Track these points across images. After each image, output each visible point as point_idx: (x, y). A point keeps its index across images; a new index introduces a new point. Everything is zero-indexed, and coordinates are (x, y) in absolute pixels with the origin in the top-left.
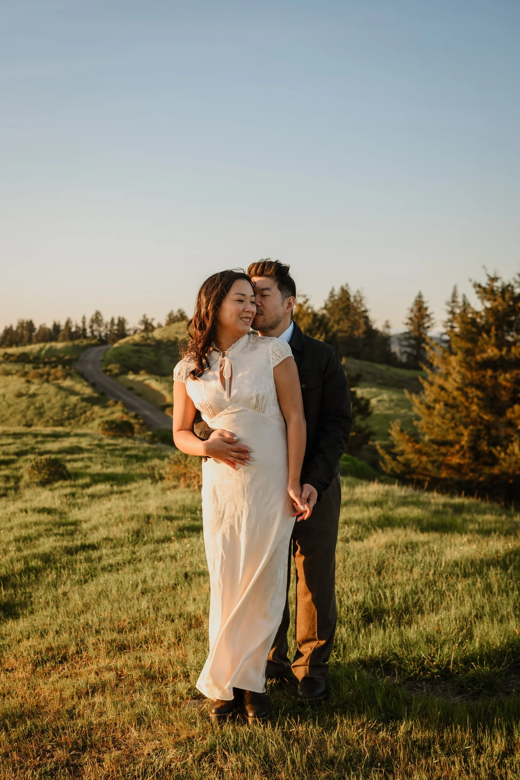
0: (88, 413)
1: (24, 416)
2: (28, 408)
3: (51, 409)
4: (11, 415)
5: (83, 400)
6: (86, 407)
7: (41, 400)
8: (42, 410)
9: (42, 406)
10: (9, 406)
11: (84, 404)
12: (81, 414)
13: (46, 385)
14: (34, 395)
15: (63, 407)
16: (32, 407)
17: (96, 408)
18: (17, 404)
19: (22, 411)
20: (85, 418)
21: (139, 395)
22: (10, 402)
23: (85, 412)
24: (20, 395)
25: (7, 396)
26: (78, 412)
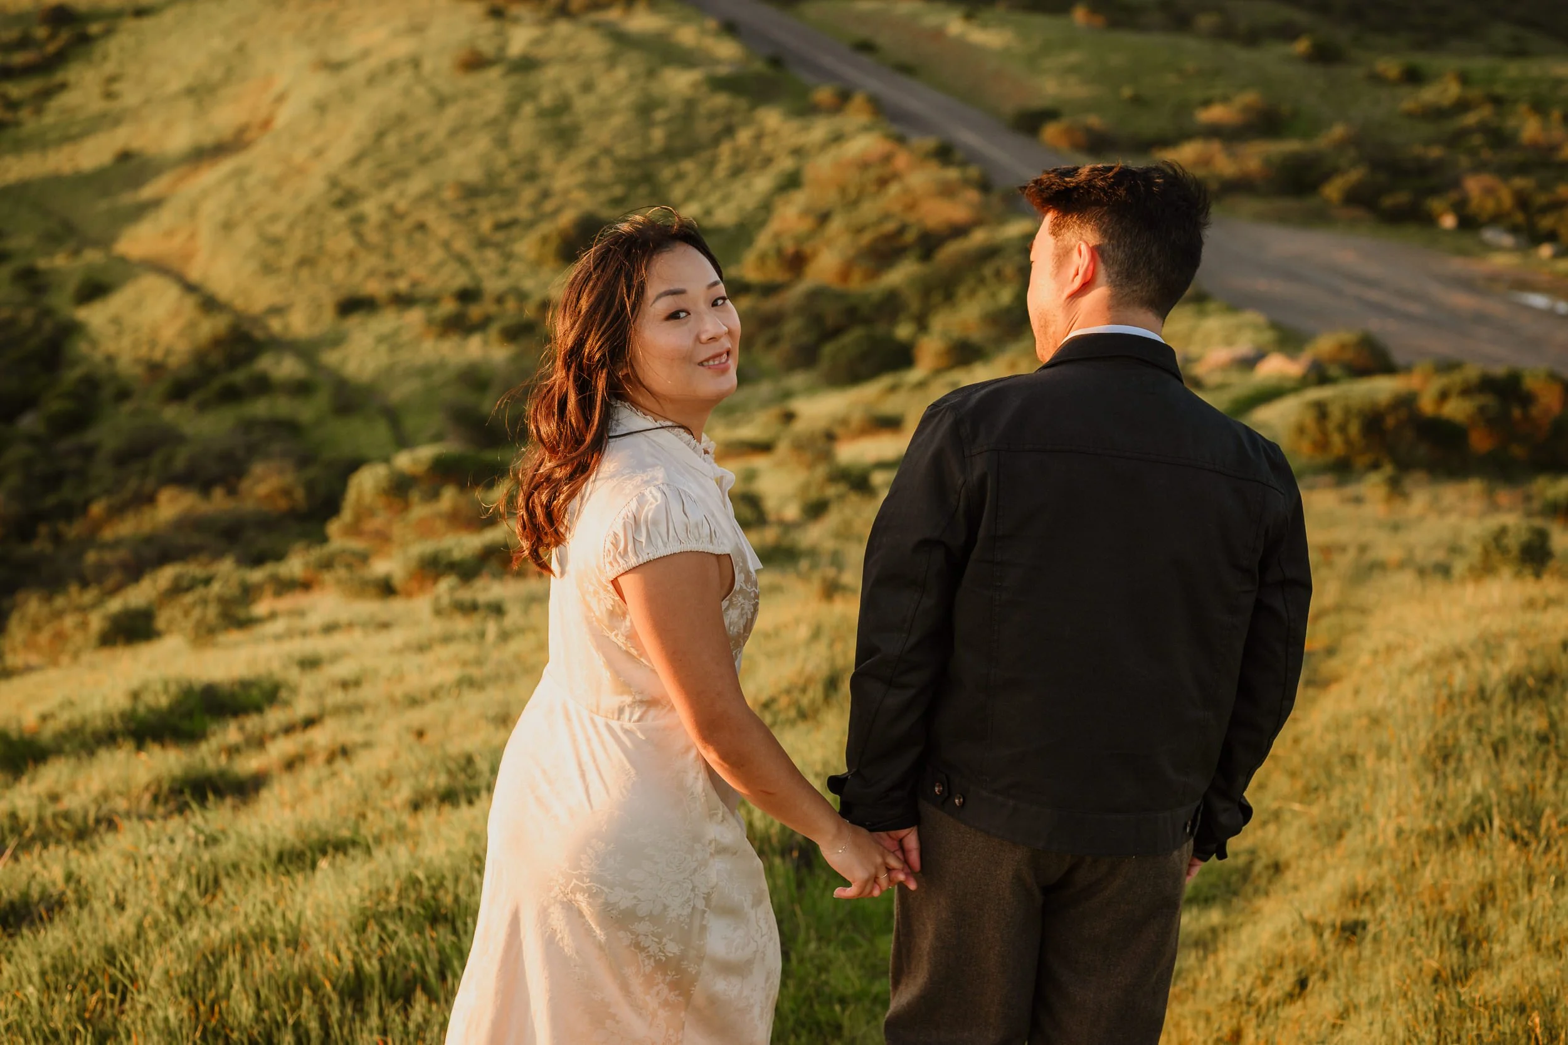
0: (744, 136)
1: (503, 142)
2: (512, 109)
3: (602, 114)
4: (453, 133)
5: (719, 84)
6: (730, 111)
7: (558, 82)
8: (566, 120)
9: (563, 106)
10: (441, 102)
11: (721, 100)
12: (716, 140)
13: (563, 28)
14: (526, 65)
15: (645, 109)
16: (528, 109)
17: (771, 118)
18: (471, 94)
19: (493, 122)
20: (736, 152)
21: (906, 69)
22: (446, 88)
23: (729, 131)
24: (474, 63)
25: (428, 66)
26: (704, 129)
